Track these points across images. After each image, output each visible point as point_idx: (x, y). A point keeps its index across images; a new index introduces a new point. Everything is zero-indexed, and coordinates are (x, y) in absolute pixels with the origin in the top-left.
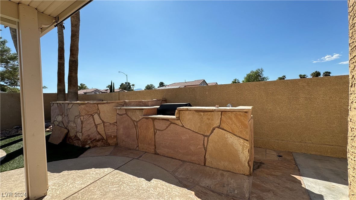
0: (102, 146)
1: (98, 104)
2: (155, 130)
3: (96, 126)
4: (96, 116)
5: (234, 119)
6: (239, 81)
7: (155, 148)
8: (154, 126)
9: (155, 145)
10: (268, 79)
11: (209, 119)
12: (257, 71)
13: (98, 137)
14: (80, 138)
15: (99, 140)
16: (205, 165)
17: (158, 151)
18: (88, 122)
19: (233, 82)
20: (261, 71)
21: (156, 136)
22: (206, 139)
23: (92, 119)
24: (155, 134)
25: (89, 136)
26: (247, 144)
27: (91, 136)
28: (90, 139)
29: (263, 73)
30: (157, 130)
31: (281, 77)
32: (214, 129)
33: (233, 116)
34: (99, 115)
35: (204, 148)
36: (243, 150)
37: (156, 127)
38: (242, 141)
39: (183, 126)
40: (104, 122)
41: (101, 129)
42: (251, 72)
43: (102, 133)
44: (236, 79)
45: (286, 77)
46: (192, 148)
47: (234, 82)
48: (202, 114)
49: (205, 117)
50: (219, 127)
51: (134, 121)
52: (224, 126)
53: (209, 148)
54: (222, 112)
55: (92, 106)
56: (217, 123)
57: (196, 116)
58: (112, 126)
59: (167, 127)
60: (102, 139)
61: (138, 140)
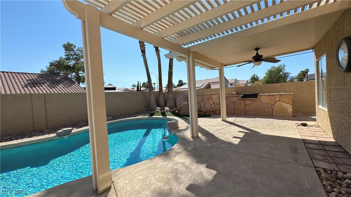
0: (214, 114)
1: (211, 95)
2: (245, 105)
3: (211, 105)
4: (211, 100)
5: (285, 97)
6: (257, 76)
7: (245, 112)
8: (245, 103)
9: (245, 111)
10: (290, 74)
11: (274, 98)
12: (279, 66)
13: (212, 110)
14: (204, 111)
15: (212, 112)
16: (272, 116)
17: (247, 114)
18: (207, 103)
19: (251, 77)
20: (283, 66)
21: (246, 107)
22: (273, 106)
23: (209, 102)
24: (245, 107)
25: (208, 109)
26: (291, 106)
27: (209, 110)
28: (208, 111)
29: (285, 68)
30: (246, 104)
31: (304, 70)
32: (277, 102)
33: (285, 96)
34: (212, 100)
35: (272, 109)
36: (290, 108)
37: (246, 103)
38: (289, 105)
39: (261, 102)
40: (214, 103)
41: (213, 106)
42: (272, 68)
43: (213, 108)
44: (255, 75)
45: (309, 70)
46: (266, 110)
47: (253, 77)
48: (271, 96)
49: (272, 97)
50: (279, 101)
51: (232, 102)
52: (281, 100)
53: (274, 109)
54: (280, 95)
55: (209, 95)
56: (278, 99)
57: (268, 97)
58: (217, 105)
59: (253, 103)
60: (213, 111)
61: (234, 110)
